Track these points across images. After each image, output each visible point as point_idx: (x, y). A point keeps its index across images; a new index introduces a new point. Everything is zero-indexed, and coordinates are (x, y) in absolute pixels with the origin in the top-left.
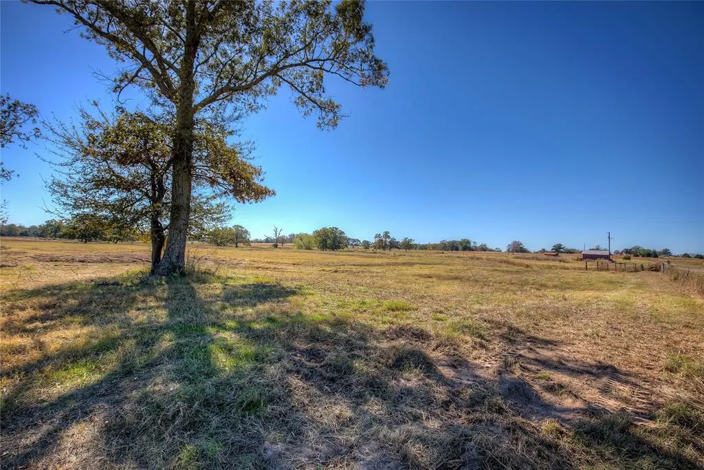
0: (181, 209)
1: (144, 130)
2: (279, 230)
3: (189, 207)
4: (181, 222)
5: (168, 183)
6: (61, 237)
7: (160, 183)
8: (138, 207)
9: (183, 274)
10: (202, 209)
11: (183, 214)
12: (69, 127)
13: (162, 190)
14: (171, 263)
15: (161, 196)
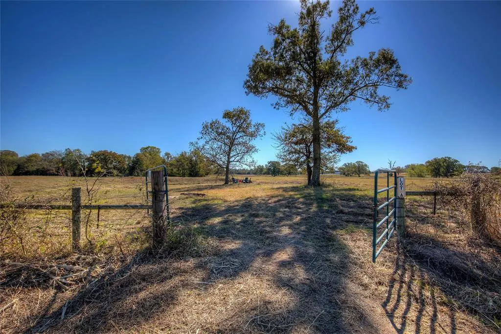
0: (317, 159)
1: (302, 130)
2: (393, 163)
3: (320, 158)
4: (318, 164)
5: (312, 149)
6: (264, 174)
7: (309, 150)
8: (302, 160)
9: (319, 185)
10: (326, 158)
11: (318, 161)
12: (278, 133)
13: (310, 152)
14: (315, 181)
15: (310, 155)
